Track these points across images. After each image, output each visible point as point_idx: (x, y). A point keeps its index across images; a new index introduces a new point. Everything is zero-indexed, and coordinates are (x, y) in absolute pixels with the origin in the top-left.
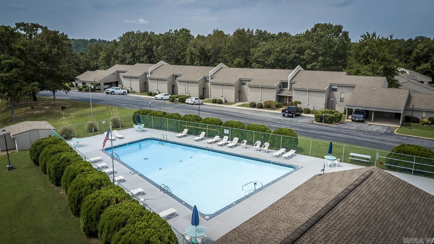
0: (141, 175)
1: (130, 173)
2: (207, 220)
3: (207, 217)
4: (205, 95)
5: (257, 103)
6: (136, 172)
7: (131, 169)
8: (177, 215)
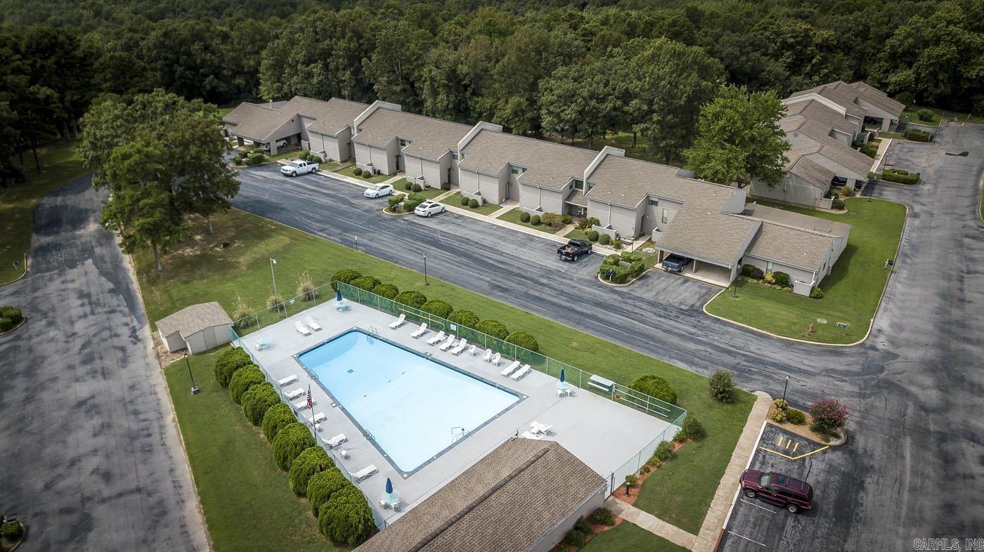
0: (343, 409)
1: (331, 404)
2: (405, 478)
3: (405, 476)
4: (453, 179)
5: (532, 216)
6: (338, 404)
7: (333, 398)
8: (378, 472)
